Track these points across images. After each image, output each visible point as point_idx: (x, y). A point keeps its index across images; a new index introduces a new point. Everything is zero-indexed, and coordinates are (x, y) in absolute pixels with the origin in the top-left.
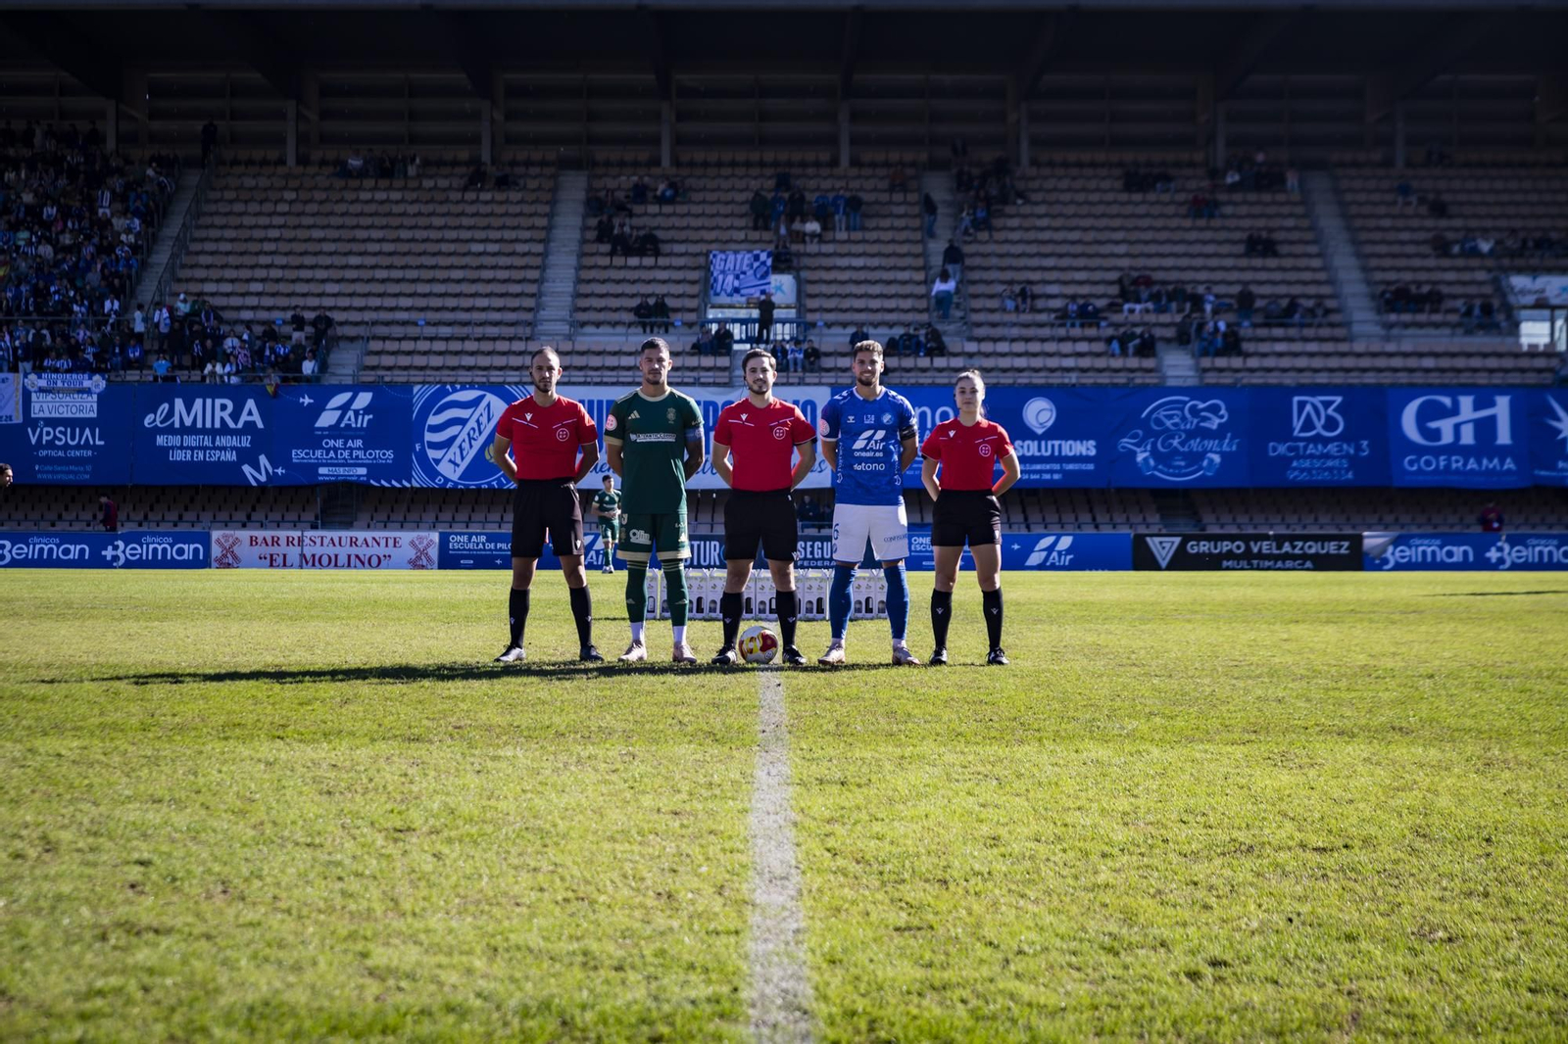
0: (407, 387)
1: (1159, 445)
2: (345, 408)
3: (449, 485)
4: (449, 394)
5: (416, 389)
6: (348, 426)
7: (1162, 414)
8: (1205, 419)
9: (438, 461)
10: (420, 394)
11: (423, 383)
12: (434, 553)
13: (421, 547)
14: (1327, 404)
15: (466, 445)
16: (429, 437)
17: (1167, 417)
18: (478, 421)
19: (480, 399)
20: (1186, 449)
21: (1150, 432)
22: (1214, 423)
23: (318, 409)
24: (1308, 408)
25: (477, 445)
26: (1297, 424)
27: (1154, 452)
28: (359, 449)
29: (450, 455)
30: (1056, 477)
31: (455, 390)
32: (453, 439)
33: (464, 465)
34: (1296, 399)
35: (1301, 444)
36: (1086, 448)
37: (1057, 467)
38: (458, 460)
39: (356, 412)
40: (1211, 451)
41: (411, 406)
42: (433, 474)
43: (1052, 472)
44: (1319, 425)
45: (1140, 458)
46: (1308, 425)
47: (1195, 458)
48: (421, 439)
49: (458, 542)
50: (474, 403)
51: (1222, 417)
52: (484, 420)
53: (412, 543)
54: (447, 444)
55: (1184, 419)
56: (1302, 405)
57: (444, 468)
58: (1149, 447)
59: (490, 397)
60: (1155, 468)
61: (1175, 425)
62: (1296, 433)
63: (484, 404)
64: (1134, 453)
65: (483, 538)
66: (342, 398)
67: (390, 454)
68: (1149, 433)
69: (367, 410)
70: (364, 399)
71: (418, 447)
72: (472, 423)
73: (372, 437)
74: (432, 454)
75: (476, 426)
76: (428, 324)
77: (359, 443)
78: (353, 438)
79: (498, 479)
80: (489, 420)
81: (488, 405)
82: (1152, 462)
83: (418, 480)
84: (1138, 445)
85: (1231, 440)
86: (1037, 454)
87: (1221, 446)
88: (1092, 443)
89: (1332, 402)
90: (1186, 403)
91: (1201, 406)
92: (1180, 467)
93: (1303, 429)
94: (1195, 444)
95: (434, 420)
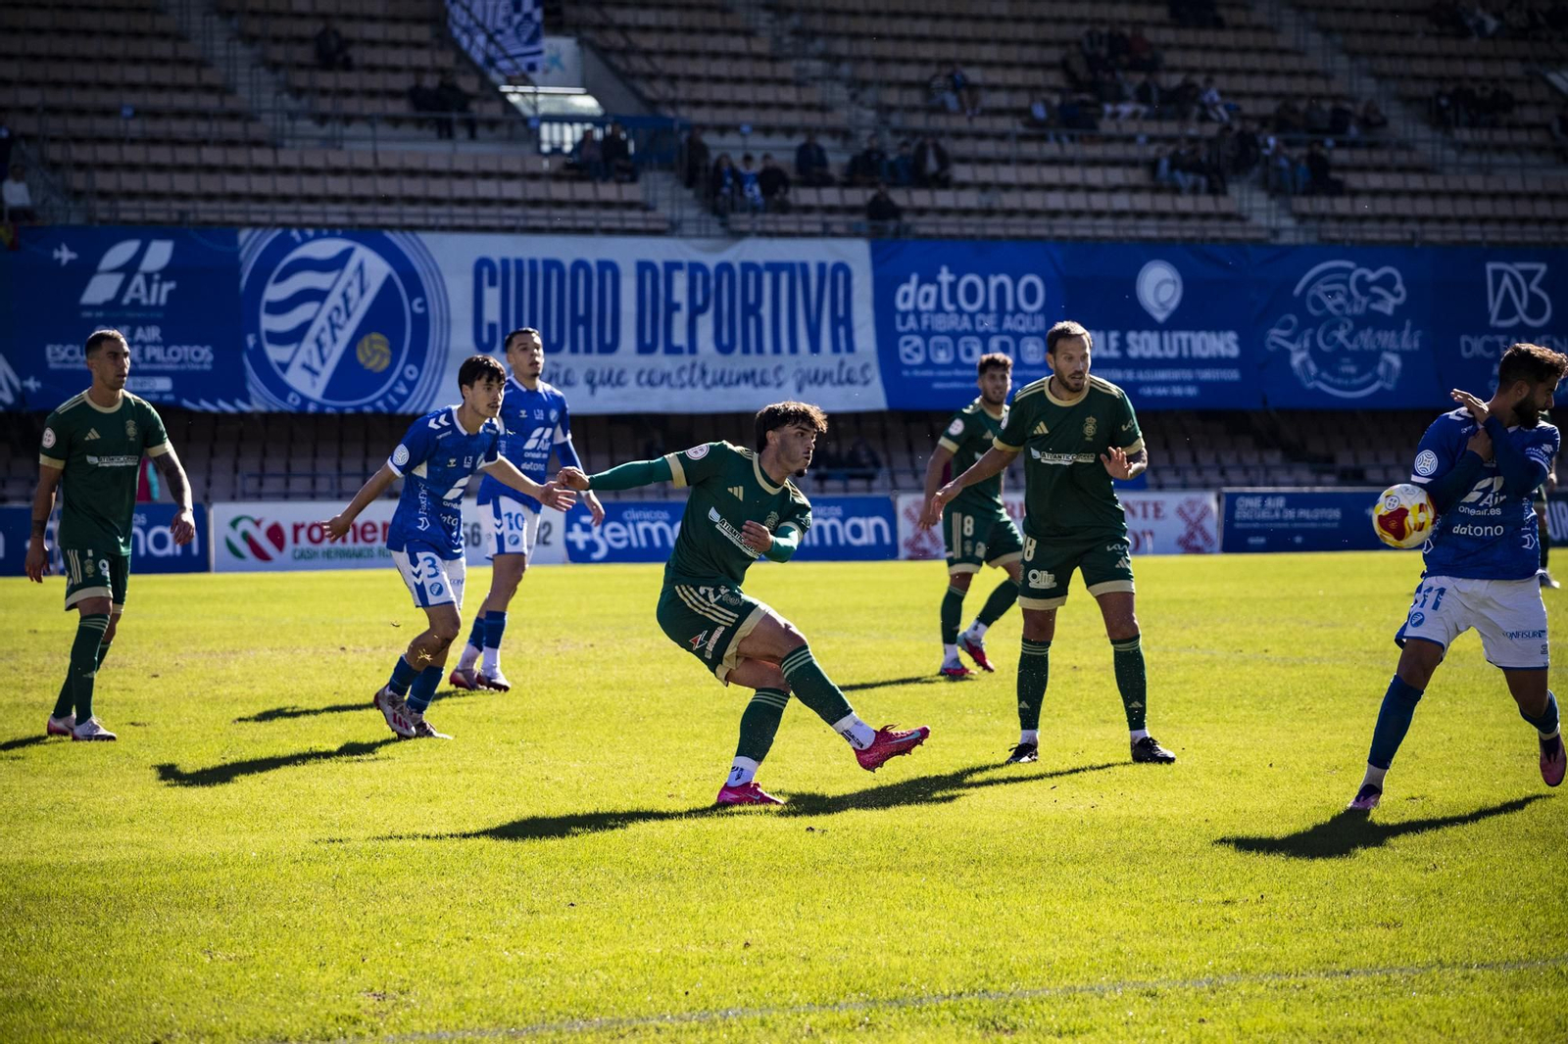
0: (230, 230)
1: (1321, 343)
2: (130, 269)
3: (311, 408)
4: (295, 245)
5: (243, 235)
6: (135, 302)
7: (1320, 289)
8: (1377, 298)
9: (284, 367)
10: (251, 245)
11: (255, 225)
12: (1213, 525)
13: (1193, 517)
14: (1529, 275)
15: (326, 338)
16: (269, 323)
17: (1327, 293)
18: (344, 295)
19: (346, 254)
20: (1354, 347)
21: (1310, 320)
22: (1388, 305)
23: (86, 269)
24: (1506, 281)
25: (345, 336)
26: (1494, 307)
27: (1315, 352)
28: (155, 343)
29: (302, 356)
30: (1191, 391)
31: (306, 240)
32: (305, 326)
33: (326, 373)
34: (1490, 267)
35: (1501, 339)
36: (1223, 344)
37: (1187, 375)
38: (316, 364)
39: (149, 278)
40: (1387, 350)
41: (236, 267)
42: (282, 390)
43: (1182, 383)
44: (1521, 307)
45: (1297, 359)
46: (1508, 310)
47: (1368, 360)
48: (255, 327)
49: (1247, 508)
50: (338, 263)
51: (1397, 295)
52: (354, 292)
53: (1180, 511)
54: (296, 336)
55: (1349, 297)
56: (1498, 275)
57: (296, 378)
58: (1307, 344)
59: (363, 254)
60: (1318, 377)
61: (1339, 307)
62: (1493, 321)
63: (353, 264)
64: (1287, 353)
65: (1281, 502)
66: (122, 252)
67: (206, 353)
68: (1307, 322)
69: (166, 274)
70: (160, 253)
71: (251, 341)
72: (335, 299)
73: (176, 322)
74: (275, 353)
75: (340, 303)
76: (138, 113)
77: (154, 333)
78: (146, 323)
79: (383, 397)
80: (362, 292)
81: (361, 268)
82: (1312, 368)
83: (259, 400)
84: (1292, 339)
85: (1412, 331)
86: (1159, 354)
87: (1399, 340)
88: (1232, 336)
89: (1535, 272)
90: (1349, 271)
91: (1372, 276)
92: (1348, 376)
93: (1503, 315)
94: (1366, 339)
95: (274, 292)
